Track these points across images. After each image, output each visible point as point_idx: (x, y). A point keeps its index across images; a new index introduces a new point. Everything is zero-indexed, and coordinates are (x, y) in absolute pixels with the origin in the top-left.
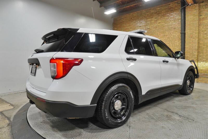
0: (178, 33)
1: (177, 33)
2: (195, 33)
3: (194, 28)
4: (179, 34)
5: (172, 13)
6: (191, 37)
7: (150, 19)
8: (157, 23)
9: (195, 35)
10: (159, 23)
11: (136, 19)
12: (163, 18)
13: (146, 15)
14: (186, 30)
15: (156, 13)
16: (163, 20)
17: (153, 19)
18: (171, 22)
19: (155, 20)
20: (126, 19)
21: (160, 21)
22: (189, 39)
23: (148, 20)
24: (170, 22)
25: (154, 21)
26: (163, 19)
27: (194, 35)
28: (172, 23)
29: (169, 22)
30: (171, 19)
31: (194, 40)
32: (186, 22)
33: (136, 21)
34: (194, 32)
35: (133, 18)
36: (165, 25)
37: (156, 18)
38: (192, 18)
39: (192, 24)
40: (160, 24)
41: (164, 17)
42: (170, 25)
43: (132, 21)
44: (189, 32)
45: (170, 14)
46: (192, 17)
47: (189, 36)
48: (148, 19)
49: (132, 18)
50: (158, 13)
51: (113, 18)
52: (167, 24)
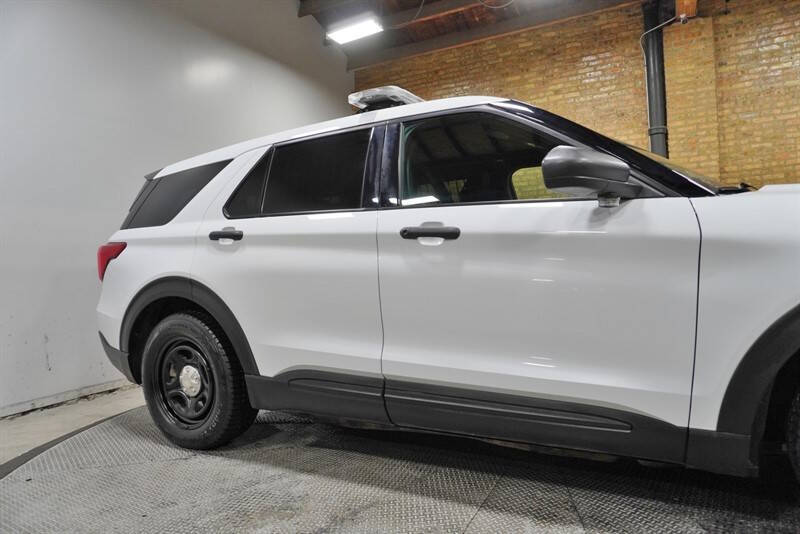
0: (635, 133)
1: (631, 132)
2: (704, 133)
3: (701, 114)
4: (639, 136)
5: (608, 54)
6: (693, 149)
7: (517, 78)
8: (548, 94)
9: (707, 139)
10: (557, 92)
11: (458, 76)
12: (573, 73)
13: (501, 60)
14: (668, 119)
15: (541, 52)
16: (570, 79)
17: (531, 75)
18: (606, 89)
19: (540, 79)
20: (410, 74)
21: (560, 86)
22: (683, 154)
23: (509, 79)
24: (602, 89)
25: (532, 86)
26: (571, 76)
27: (700, 141)
28: (608, 92)
29: (598, 89)
30: (604, 75)
31: (703, 158)
32: (667, 89)
33: (456, 82)
34: (703, 130)
35: (441, 73)
36: (582, 99)
37: (542, 72)
38: (690, 72)
39: (691, 94)
40: (560, 96)
41: (575, 68)
42: (600, 99)
43: (439, 85)
44: (681, 129)
45: (601, 56)
46: (693, 70)
47: (682, 142)
48: (507, 74)
49: (436, 72)
50: (550, 51)
51: (352, 72)
52: (589, 98)
